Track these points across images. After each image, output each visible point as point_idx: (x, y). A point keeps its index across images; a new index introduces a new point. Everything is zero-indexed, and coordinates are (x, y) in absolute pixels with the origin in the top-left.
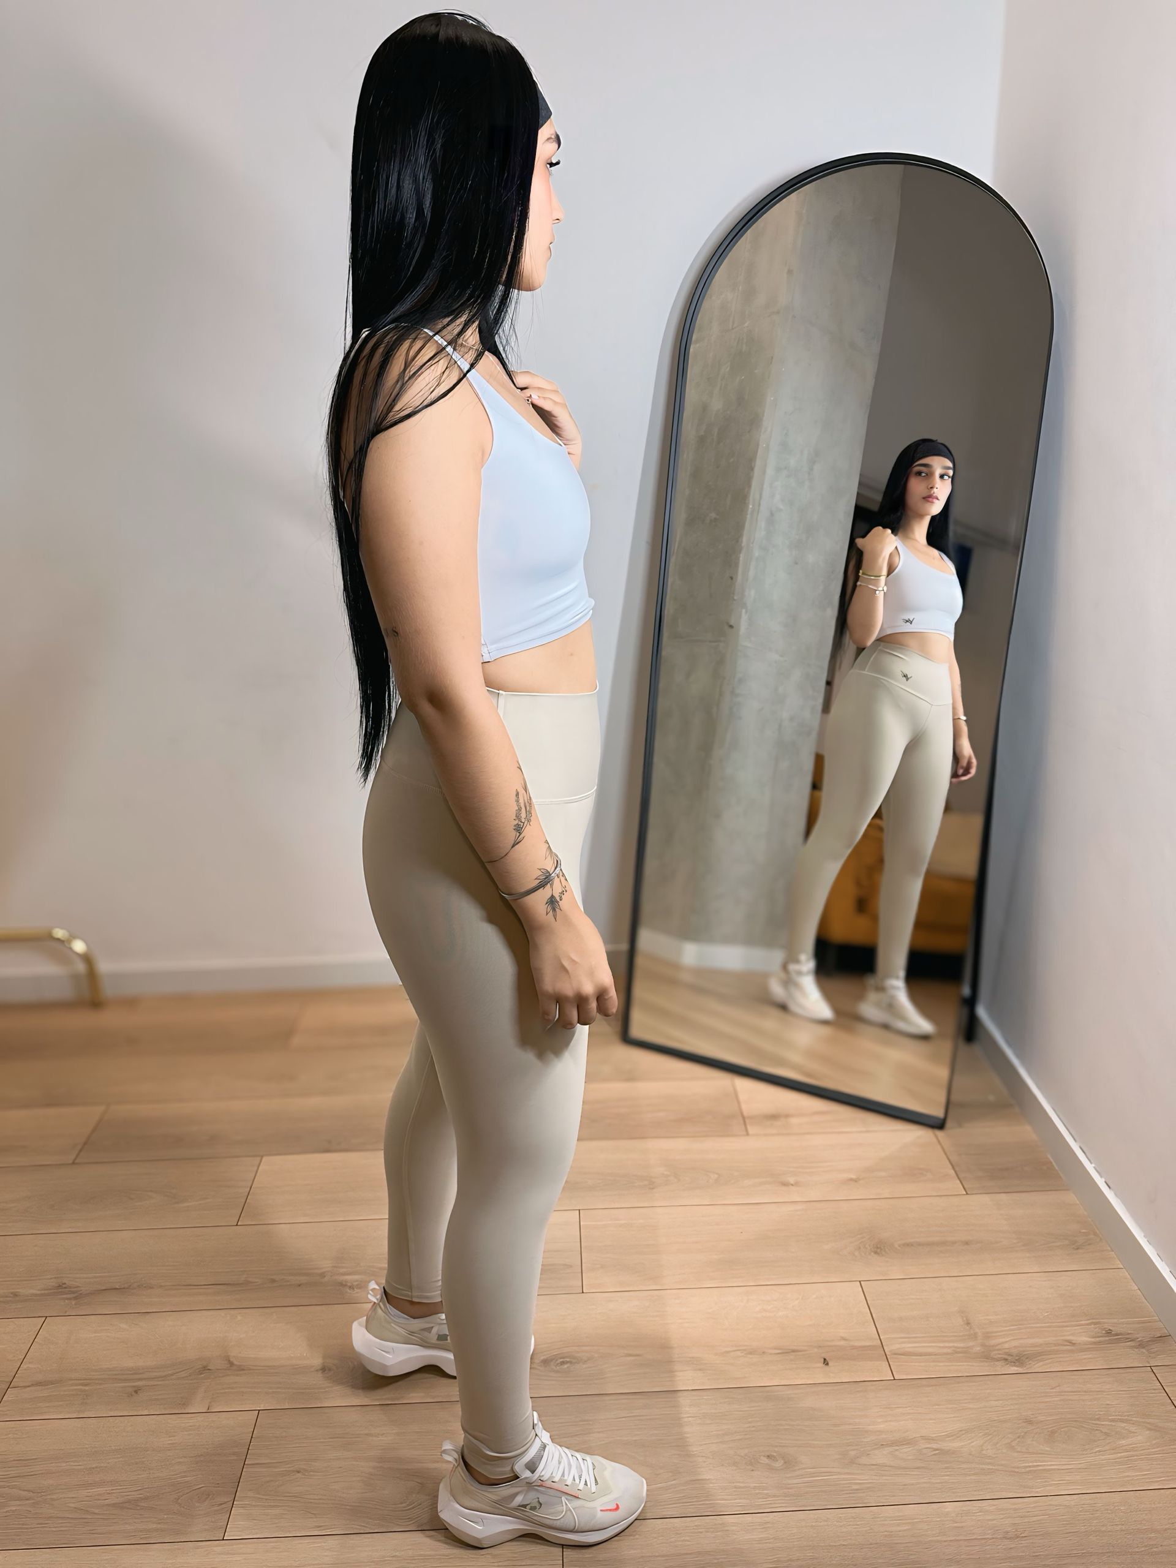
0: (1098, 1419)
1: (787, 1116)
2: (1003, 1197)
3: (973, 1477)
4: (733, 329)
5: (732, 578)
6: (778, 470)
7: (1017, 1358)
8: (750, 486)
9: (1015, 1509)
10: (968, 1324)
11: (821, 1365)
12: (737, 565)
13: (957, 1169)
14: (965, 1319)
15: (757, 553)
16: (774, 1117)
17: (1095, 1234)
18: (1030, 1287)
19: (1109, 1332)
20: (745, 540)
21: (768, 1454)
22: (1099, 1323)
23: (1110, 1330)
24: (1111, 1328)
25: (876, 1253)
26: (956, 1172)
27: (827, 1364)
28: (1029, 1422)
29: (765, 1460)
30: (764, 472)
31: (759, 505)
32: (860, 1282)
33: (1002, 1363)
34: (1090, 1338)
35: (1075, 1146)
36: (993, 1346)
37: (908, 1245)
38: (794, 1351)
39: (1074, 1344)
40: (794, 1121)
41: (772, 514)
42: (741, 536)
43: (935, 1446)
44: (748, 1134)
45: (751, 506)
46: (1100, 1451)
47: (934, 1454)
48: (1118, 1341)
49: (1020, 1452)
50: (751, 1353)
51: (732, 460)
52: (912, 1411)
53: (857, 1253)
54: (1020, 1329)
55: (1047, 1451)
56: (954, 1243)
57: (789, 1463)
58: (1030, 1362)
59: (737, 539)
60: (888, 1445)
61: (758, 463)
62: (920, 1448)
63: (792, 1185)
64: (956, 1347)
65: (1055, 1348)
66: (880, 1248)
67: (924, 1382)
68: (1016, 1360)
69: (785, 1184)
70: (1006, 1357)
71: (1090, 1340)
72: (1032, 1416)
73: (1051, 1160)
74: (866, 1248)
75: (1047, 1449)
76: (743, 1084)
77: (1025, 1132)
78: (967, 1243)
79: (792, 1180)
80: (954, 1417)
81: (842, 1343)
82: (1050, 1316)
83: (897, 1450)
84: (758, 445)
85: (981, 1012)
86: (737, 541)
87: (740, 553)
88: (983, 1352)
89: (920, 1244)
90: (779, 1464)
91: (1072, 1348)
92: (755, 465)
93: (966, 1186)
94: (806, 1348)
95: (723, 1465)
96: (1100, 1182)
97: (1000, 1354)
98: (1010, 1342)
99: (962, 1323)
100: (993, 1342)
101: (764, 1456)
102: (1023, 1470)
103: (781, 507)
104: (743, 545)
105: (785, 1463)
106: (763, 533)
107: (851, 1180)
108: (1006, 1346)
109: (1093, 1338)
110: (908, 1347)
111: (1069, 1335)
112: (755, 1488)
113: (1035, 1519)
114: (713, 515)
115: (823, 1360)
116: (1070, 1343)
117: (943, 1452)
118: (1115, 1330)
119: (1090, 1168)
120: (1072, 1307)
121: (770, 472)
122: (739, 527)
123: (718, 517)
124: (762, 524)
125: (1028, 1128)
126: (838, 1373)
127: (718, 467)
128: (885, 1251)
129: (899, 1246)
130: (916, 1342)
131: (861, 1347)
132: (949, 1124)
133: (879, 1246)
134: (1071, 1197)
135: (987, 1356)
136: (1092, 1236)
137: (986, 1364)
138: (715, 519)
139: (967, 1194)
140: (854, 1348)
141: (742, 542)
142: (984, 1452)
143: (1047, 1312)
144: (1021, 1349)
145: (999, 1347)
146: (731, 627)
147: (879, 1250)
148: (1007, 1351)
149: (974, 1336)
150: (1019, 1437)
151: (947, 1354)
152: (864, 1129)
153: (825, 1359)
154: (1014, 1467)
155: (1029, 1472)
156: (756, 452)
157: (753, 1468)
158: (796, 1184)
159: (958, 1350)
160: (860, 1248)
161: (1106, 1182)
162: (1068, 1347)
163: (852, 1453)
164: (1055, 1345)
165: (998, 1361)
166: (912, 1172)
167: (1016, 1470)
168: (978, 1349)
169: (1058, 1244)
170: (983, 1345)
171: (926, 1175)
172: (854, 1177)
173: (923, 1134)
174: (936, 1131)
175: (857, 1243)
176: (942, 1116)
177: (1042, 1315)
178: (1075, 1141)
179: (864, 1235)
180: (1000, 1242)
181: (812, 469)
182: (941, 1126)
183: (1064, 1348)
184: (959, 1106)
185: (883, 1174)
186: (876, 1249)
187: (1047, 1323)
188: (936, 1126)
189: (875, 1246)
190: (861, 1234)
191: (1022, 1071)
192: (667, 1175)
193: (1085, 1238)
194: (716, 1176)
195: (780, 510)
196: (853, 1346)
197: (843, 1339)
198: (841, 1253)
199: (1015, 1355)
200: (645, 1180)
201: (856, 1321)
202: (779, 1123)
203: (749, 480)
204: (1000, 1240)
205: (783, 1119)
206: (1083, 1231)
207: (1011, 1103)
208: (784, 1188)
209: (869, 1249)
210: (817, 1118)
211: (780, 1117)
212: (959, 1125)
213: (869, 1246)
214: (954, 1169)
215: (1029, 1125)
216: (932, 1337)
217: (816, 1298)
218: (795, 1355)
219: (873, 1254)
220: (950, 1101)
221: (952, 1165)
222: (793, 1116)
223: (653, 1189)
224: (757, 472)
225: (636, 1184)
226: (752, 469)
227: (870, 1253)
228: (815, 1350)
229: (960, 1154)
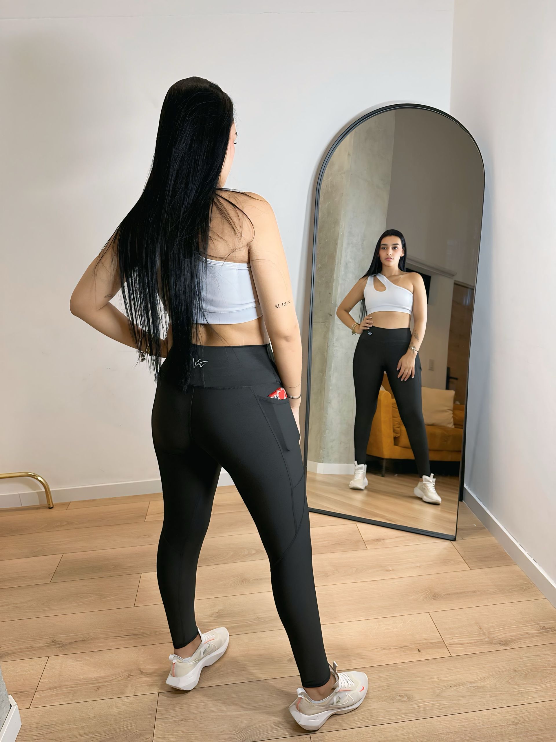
0: (545, 667)
1: (384, 539)
2: (487, 570)
3: (494, 698)
5: (330, 294)
6: (348, 244)
7: (505, 642)
8: (336, 252)
9: (515, 711)
10: (481, 628)
11: (417, 652)
12: (332, 287)
13: (464, 558)
14: (479, 626)
15: (341, 281)
16: (378, 540)
17: (531, 584)
18: (505, 610)
19: (544, 628)
20: (335, 276)
21: (399, 695)
22: (539, 624)
23: (545, 627)
24: (544, 626)
25: (434, 599)
27: (420, 651)
28: (515, 671)
29: (399, 698)
30: (342, 246)
31: (341, 260)
32: (429, 613)
33: (499, 645)
34: (536, 631)
35: (517, 544)
36: (493, 638)
37: (448, 595)
38: (404, 647)
39: (529, 634)
40: (387, 541)
41: (347, 264)
42: (333, 274)
43: (474, 685)
44: (367, 549)
45: (337, 261)
46: (548, 682)
47: (475, 689)
48: (549, 631)
49: (513, 685)
50: (384, 649)
51: (327, 240)
52: (461, 670)
53: (425, 600)
54: (504, 629)
55: (525, 683)
56: (468, 592)
57: (410, 698)
58: (511, 644)
59: (332, 276)
60: (453, 686)
61: (339, 242)
62: (468, 686)
63: (391, 571)
64: (477, 639)
65: (521, 636)
66: (435, 597)
67: (465, 656)
68: (505, 643)
69: (388, 571)
70: (500, 642)
71: (535, 632)
72: (516, 668)
73: (506, 552)
74: (429, 597)
75: (525, 682)
76: (362, 526)
77: (493, 539)
78: (474, 592)
79: (391, 569)
80: (481, 671)
81: (425, 641)
82: (517, 622)
83: (457, 688)
84: (338, 233)
85: (465, 486)
86: (332, 277)
87: (333, 282)
88: (489, 641)
89: (454, 594)
90: (405, 699)
92: (338, 242)
93: (469, 566)
94: (409, 645)
95: (380, 702)
96: (531, 560)
97: (497, 641)
98: (501, 635)
99: (478, 628)
100: (493, 636)
101: (398, 696)
102: (515, 693)
103: (351, 261)
104: (334, 278)
105: (408, 698)
106: (343, 273)
108: (499, 637)
109: (537, 631)
110: (455, 641)
111: (526, 630)
112: (396, 711)
113: (524, 715)
114: (319, 266)
115: (418, 650)
117: (478, 688)
118: (547, 626)
119: (526, 554)
120: (525, 617)
121: (345, 245)
122: (332, 270)
124: (343, 268)
125: (493, 538)
126: (426, 655)
128: (438, 598)
129: (444, 595)
130: (458, 639)
131: (434, 642)
132: (457, 539)
133: (435, 596)
134: (517, 568)
135: (491, 642)
136: (530, 585)
137: (491, 646)
138: (321, 267)
139: (471, 569)
140: (431, 643)
141: (334, 277)
142: (497, 686)
143: (515, 621)
144: (506, 638)
145: (496, 638)
146: (331, 315)
147: (435, 598)
148: (500, 639)
149: (484, 634)
150: (511, 678)
151: (474, 643)
152: (420, 543)
153: (418, 649)
154: (511, 692)
155: (518, 694)
156: (338, 237)
157: (394, 702)
158: (393, 570)
159: (478, 641)
160: (426, 598)
161: (534, 559)
162: (527, 636)
163: (438, 691)
164: (521, 635)
165: (496, 644)
166: (445, 561)
167: (513, 693)
168: (487, 639)
169: (515, 589)
170: (489, 638)
171: (451, 562)
172: (418, 565)
173: (446, 544)
174: (452, 542)
175: (425, 595)
176: (454, 535)
177: (513, 622)
178: (517, 542)
179: (428, 591)
180: (489, 590)
181: (363, 243)
182: (455, 540)
183: (525, 636)
184: (462, 529)
185: (432, 563)
186: (434, 597)
187: (515, 626)
188: (452, 540)
189: (433, 596)
190: (426, 591)
191: (488, 512)
192: (333, 570)
193: (526, 586)
194: (356, 569)
195: (350, 262)
196: (430, 642)
197: (425, 639)
198: (418, 600)
199: (504, 641)
200: (323, 573)
201: (430, 631)
202: (381, 543)
203: (335, 249)
204: (489, 589)
205: (382, 541)
206: (525, 583)
207: (484, 527)
208: (388, 572)
209: (430, 597)
210: (398, 539)
211: (381, 540)
212: (463, 539)
213: (430, 596)
214: (463, 559)
215: (493, 536)
216: (465, 636)
217: (410, 621)
218: (405, 648)
219: (432, 599)
220: (458, 528)
221: (462, 557)
222: (386, 539)
223: (327, 577)
224: (339, 246)
225: (319, 575)
226: (337, 244)
227: (431, 600)
228: (413, 646)
229: (465, 552)
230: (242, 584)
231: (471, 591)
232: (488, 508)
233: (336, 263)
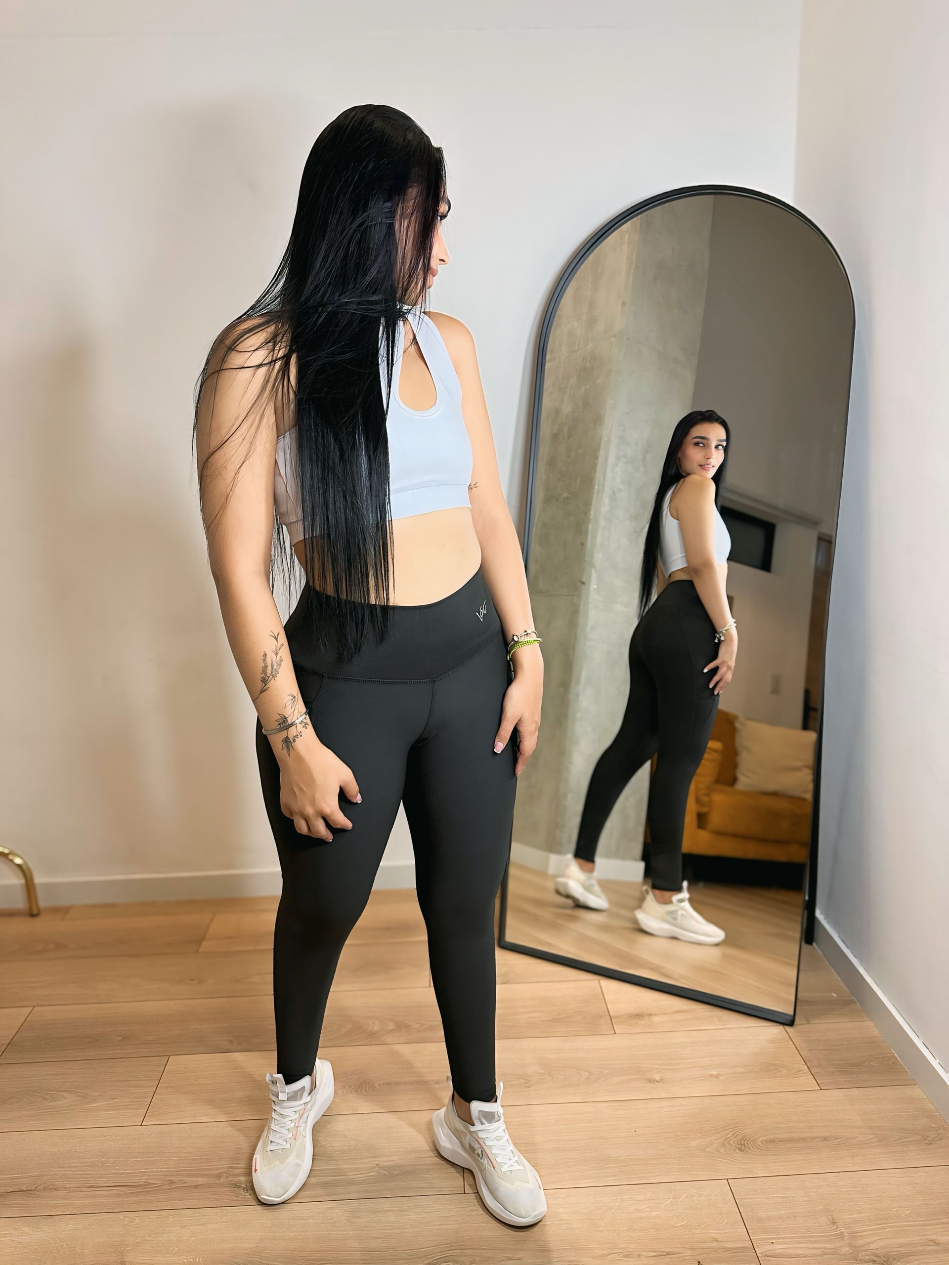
1: (650, 1015)
2: (854, 1092)
4: (578, 350)
5: (582, 544)
6: (618, 458)
7: (885, 1259)
8: (595, 471)
10: (834, 1223)
12: (587, 532)
13: (809, 1064)
14: (830, 1218)
15: (602, 523)
16: (639, 1016)
18: (889, 1184)
20: (592, 513)
25: (740, 1150)
26: (808, 1067)
30: (607, 460)
31: (603, 486)
32: (727, 1179)
35: (919, 1044)
36: (860, 1247)
37: (770, 1142)
38: (668, 1254)
39: (938, 1244)
40: (656, 1019)
41: (614, 493)
42: (589, 511)
44: (615, 1033)
45: (596, 487)
50: (627, 1256)
51: (580, 451)
53: (722, 1150)
54: (883, 1228)
56: (815, 1138)
58: (898, 1263)
59: (586, 513)
61: (602, 453)
63: (658, 1082)
64: (824, 1248)
65: (920, 1248)
66: (745, 1145)
68: (884, 1261)
69: (651, 1081)
70: (874, 1258)
73: (896, 1056)
74: (731, 1145)
76: (608, 986)
77: (870, 1028)
78: (825, 1139)
79: (657, 1077)
81: (714, 1244)
82: (912, 1214)
84: (601, 439)
85: (818, 914)
86: (586, 515)
87: (589, 524)
88: (851, 1253)
89: (782, 1141)
91: (935, 1248)
92: (599, 455)
93: (818, 1082)
94: (679, 1250)
96: (945, 1076)
97: (868, 1255)
98: (876, 1242)
99: (829, 1223)
100: (859, 1242)
103: (622, 487)
104: (591, 517)
106: (607, 508)
107: (712, 1076)
108: (873, 1246)
110: (779, 1248)
111: (931, 1235)
114: (566, 495)
115: (696, 1263)
116: (934, 1242)
119: (935, 1063)
121: (611, 459)
122: (588, 504)
123: (569, 496)
124: (606, 501)
125: (871, 1024)
127: (569, 457)
128: (749, 1148)
129: (762, 1142)
130: (785, 1244)
131: (733, 1249)
132: (797, 1021)
133: (742, 1143)
134: (917, 1092)
135: (855, 1258)
136: (942, 1131)
138: (568, 498)
139: (821, 1089)
140: (727, 1250)
141: (590, 515)
143: (909, 1210)
144: (888, 1250)
145: (866, 1248)
146: (583, 583)
147: (742, 1147)
148: (873, 1252)
149: (841, 1236)
151: (818, 1255)
152: (722, 1028)
153: (699, 1262)
156: (599, 445)
158: (661, 1081)
159: (827, 1251)
160: (725, 1145)
162: (933, 1247)
164: (921, 1245)
165: (866, 1262)
166: (768, 1068)
168: (847, 1249)
169: (910, 1139)
170: (850, 1246)
171: (781, 1071)
172: (715, 1073)
173: (775, 1031)
174: (787, 1028)
175: (721, 1140)
176: (792, 1013)
177: (904, 1213)
178: (918, 1037)
179: (728, 1131)
180: (857, 1137)
181: (645, 458)
182: (791, 1023)
183: (929, 1248)
184: (808, 1002)
185: (741, 1070)
186: (740, 1146)
187: (909, 1221)
188: (787, 1023)
189: (739, 1142)
190: (725, 1130)
191: (861, 970)
192: (541, 1073)
193: (936, 1132)
194: (587, 1074)
195: (621, 490)
196: (725, 1248)
197: (716, 1241)
198: (707, 1150)
199: (882, 1256)
200: (522, 1078)
201: (726, 1221)
202: (643, 1022)
203: (594, 466)
204: (857, 1135)
205: (646, 1018)
206: (933, 1126)
207: (853, 1000)
208: (651, 1085)
209: (734, 1145)
210: (677, 1017)
211: (643, 1016)
212: (808, 1022)
213: (734, 1142)
214: (806, 1065)
215: (871, 1021)
216: (801, 1237)
217: (687, 1197)
218: (671, 1258)
219: (737, 1151)
220: (799, 997)
221: (804, 1061)
222: (655, 1015)
223: (529, 1087)
224: (601, 460)
225: (512, 1083)
226: (597, 458)
227: (735, 1150)
228: (689, 1253)
229: (811, 1050)
230: (358, 1091)
231: (818, 1137)
232: (862, 964)
233: (595, 491)
